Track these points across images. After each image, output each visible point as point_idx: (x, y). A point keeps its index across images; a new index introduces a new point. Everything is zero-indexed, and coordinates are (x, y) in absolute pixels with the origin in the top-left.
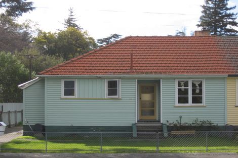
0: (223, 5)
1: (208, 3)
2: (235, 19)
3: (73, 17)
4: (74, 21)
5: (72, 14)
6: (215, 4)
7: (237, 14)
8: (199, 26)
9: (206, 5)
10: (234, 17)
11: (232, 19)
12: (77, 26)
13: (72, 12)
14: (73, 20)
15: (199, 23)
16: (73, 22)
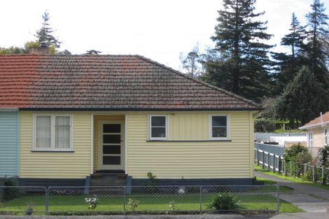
0: (247, 9)
1: (227, 8)
2: (264, 29)
3: (48, 27)
4: (50, 32)
5: (47, 22)
6: (236, 9)
7: (266, 23)
8: (214, 39)
9: (224, 10)
10: (263, 26)
11: (261, 29)
12: (53, 38)
13: (46, 20)
14: (49, 30)
15: (215, 35)
16: (49, 34)
